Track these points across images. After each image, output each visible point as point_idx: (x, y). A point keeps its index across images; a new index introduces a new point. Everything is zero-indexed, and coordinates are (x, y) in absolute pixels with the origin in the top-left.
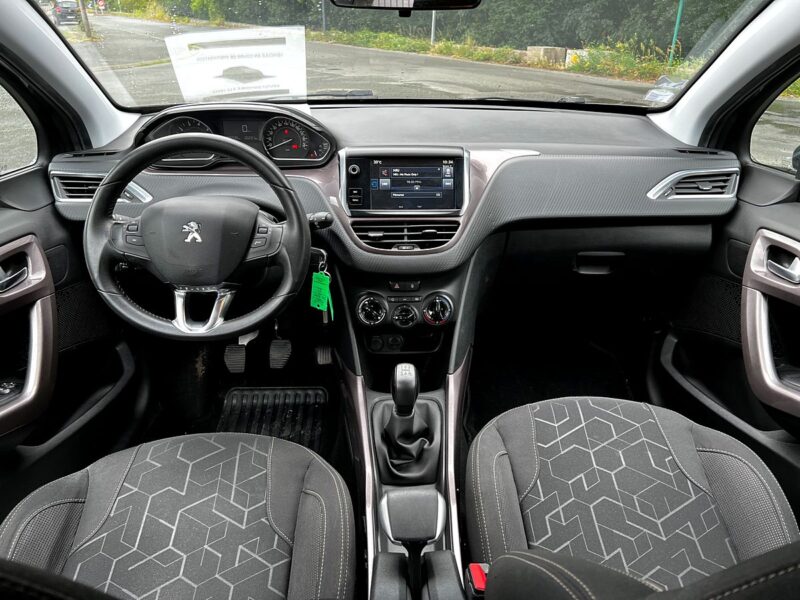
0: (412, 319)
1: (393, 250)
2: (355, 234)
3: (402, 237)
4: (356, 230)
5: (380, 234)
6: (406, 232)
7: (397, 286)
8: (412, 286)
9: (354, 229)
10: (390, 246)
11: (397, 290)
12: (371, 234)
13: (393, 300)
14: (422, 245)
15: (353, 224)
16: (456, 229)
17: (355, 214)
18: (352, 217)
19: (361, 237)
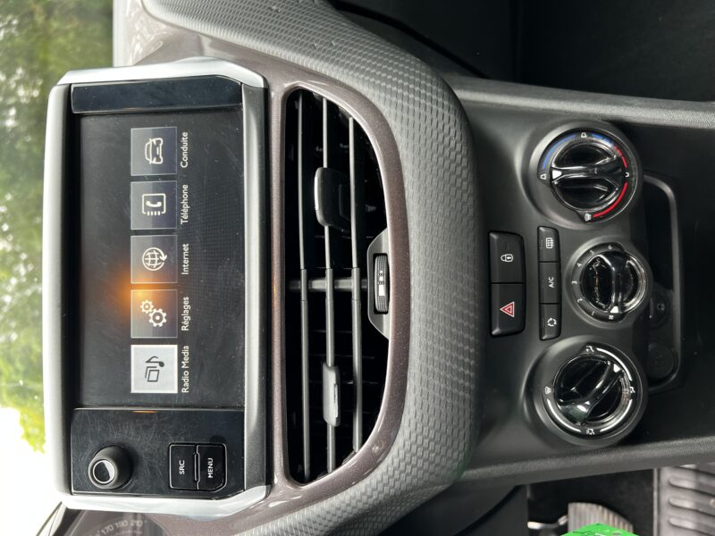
0: (618, 255)
1: (388, 328)
2: (333, 475)
3: (342, 298)
4: (319, 469)
5: (330, 379)
6: (324, 284)
7: (510, 309)
8: (508, 258)
9: (313, 478)
10: (374, 343)
11: (522, 310)
12: (332, 413)
13: (551, 322)
14: (373, 224)
15: (296, 475)
16: (312, 101)
17: (259, 470)
18: (269, 481)
19: (344, 450)
